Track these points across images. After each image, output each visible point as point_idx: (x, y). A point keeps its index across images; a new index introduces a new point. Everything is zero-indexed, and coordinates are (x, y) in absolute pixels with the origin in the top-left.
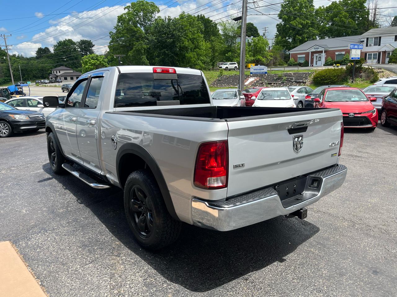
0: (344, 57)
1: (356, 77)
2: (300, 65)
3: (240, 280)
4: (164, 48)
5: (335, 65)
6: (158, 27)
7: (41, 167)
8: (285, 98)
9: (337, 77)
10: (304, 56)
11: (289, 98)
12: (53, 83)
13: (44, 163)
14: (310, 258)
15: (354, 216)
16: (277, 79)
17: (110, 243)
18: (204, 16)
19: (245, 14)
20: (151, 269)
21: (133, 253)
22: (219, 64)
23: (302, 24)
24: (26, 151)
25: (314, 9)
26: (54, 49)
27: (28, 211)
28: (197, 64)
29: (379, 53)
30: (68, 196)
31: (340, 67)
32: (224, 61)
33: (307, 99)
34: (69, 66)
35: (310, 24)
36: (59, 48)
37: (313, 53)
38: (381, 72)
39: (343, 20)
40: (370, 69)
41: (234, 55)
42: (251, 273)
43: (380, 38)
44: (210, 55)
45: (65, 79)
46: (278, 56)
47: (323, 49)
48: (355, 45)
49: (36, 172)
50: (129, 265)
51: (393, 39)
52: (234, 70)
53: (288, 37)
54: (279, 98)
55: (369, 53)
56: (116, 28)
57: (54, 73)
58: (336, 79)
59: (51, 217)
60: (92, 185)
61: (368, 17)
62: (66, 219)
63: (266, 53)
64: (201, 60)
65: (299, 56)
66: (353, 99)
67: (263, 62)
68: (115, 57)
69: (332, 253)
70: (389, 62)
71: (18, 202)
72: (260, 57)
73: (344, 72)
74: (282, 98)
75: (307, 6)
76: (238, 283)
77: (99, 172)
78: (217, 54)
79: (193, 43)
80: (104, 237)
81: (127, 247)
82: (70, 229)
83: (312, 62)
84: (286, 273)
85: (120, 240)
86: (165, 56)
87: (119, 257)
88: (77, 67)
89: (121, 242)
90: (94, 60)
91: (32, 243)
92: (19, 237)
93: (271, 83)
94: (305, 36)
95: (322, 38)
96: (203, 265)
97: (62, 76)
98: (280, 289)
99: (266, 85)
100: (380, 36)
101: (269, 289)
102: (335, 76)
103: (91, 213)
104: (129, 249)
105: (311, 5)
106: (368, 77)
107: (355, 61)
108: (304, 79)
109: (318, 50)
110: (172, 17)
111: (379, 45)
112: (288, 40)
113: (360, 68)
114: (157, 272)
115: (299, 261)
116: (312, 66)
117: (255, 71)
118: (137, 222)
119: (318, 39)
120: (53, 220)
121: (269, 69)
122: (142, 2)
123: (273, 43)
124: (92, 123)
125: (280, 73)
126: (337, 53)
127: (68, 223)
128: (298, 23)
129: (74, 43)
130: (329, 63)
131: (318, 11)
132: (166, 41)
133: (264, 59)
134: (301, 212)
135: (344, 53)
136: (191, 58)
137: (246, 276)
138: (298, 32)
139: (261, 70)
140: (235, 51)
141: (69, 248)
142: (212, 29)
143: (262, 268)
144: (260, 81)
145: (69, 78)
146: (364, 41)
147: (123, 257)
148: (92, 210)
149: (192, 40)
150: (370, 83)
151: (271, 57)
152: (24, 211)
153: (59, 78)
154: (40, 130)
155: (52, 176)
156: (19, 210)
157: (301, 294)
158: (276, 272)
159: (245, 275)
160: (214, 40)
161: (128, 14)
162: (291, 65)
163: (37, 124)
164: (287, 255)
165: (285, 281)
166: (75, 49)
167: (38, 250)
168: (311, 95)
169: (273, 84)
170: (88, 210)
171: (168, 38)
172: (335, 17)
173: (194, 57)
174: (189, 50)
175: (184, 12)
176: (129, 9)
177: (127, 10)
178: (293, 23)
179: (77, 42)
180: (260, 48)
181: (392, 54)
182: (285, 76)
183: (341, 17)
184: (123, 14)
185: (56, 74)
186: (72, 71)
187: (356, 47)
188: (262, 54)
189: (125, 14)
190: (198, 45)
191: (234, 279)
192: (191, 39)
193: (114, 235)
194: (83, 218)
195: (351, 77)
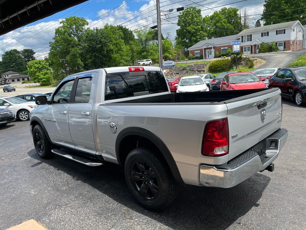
0: (228, 51)
1: (239, 65)
2: (197, 58)
3: (235, 224)
4: (95, 52)
5: (222, 57)
6: (88, 36)
7: (26, 154)
8: (199, 83)
9: (226, 65)
10: (199, 51)
11: (202, 83)
12: (3, 85)
13: (28, 151)
14: (275, 201)
15: (288, 165)
16: (182, 70)
17: (119, 209)
18: (122, 26)
19: (160, 23)
20: (163, 226)
21: (142, 215)
22: (138, 61)
23: (195, 29)
24: (6, 143)
25: (202, 18)
26: (2, 57)
27: (36, 192)
28: (121, 63)
29: (252, 46)
30: (63, 175)
31: (226, 58)
32: (141, 59)
33: (213, 83)
34: (15, 70)
35: (200, 29)
36: (6, 57)
37: (205, 49)
38: (255, 60)
39: (223, 24)
40: (247, 58)
41: (148, 54)
42: (240, 218)
43: (251, 35)
44: (130, 55)
45: (12, 81)
46: (180, 53)
47: (212, 46)
48: (235, 42)
49: (24, 159)
50: (144, 225)
51: (260, 35)
52: (149, 65)
53: (186, 38)
54: (195, 84)
55: (244, 47)
56: (54, 38)
57: (3, 77)
58: (225, 67)
59: (59, 194)
60: (87, 164)
61: (240, 21)
62: (72, 194)
63: (171, 51)
64: (124, 59)
65: (195, 52)
66: (249, 81)
67: (170, 58)
68: (61, 61)
69: (288, 194)
70: (259, 52)
71: (23, 185)
72: (167, 54)
73: (230, 61)
74: (197, 83)
75: (197, 16)
76: (235, 227)
77: (94, 152)
78: (135, 54)
79: (116, 46)
80: (111, 205)
81: (134, 211)
82: (80, 202)
83: (205, 56)
84: (265, 214)
85: (126, 206)
86: (96, 58)
87: (132, 219)
88: (22, 71)
89: (127, 207)
90: (38, 64)
91: (54, 218)
92: (40, 214)
93: (179, 73)
94: (198, 37)
95: (210, 38)
96: (201, 217)
97: (10, 79)
98: (267, 227)
99: (175, 75)
100: (251, 34)
101: (259, 228)
102: (224, 65)
103: (90, 187)
104: (137, 212)
105: (199, 15)
106: (247, 64)
107: (237, 53)
108: (202, 68)
109: (209, 47)
110: (99, 29)
111: (251, 41)
112: (186, 41)
113: (241, 58)
114: (169, 228)
115: (269, 203)
116: (206, 58)
117: (166, 65)
118: (139, 190)
119: (207, 39)
120: (62, 197)
121: (176, 63)
122: (74, 17)
123: (175, 44)
124: (87, 114)
125: (184, 66)
126: (222, 48)
127: (76, 197)
128: (191, 28)
129: (18, 52)
130: (218, 56)
131: (205, 19)
132: (96, 47)
133: (170, 56)
134: (271, 166)
135: (227, 48)
136: (116, 58)
137: (238, 221)
138: (192, 35)
139: (170, 64)
140: (149, 51)
141: (88, 217)
142: (129, 36)
143: (246, 213)
144: (171, 72)
145: (16, 80)
146: (240, 39)
147: (136, 219)
148: (90, 184)
149: (116, 45)
150: (249, 68)
151: (175, 53)
152: (33, 192)
153: (7, 80)
154: (8, 124)
155: (40, 160)
156: (27, 192)
157: (283, 227)
158: (257, 214)
159: (236, 220)
160: (132, 43)
161: (63, 27)
162: (191, 59)
163: (7, 119)
164: (258, 201)
165: (267, 220)
166: (19, 56)
167: (62, 223)
168: (216, 79)
169: (180, 74)
170: (87, 185)
171: (97, 44)
172: (217, 23)
173: (118, 57)
174: (114, 52)
175: (107, 24)
176: (64, 23)
177: (62, 24)
178: (189, 28)
179: (21, 51)
180: (167, 48)
181: (261, 46)
182: (188, 67)
183: (222, 23)
184: (59, 27)
185: (5, 77)
186: (18, 74)
187: (236, 43)
188: (169, 52)
189: (61, 27)
190: (120, 48)
191: (230, 224)
192: (114, 44)
193: (118, 202)
194: (86, 192)
195: (235, 64)
